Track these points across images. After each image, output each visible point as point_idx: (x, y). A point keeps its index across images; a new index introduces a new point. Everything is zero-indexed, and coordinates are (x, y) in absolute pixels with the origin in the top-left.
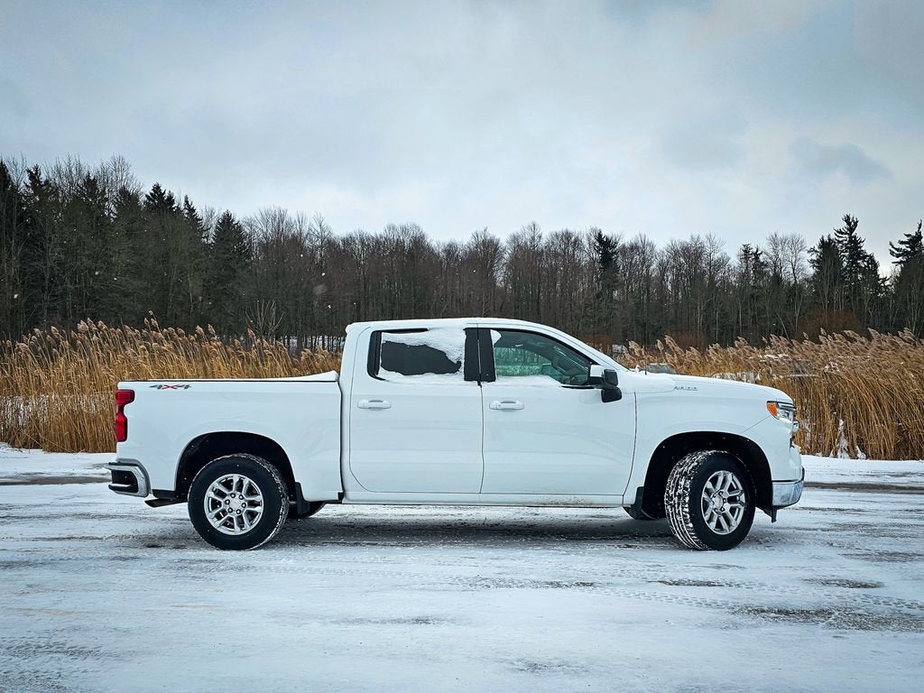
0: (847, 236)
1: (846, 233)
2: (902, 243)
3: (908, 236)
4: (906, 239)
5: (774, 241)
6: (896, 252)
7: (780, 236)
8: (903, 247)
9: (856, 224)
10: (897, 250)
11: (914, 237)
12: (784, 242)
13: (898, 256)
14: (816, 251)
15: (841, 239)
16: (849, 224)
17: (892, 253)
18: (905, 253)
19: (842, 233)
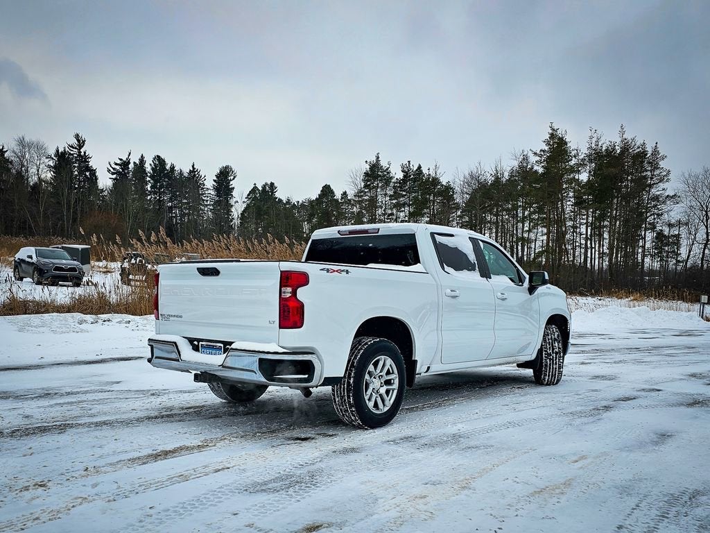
0: (76, 150)
1: (76, 148)
2: (116, 164)
3: (121, 160)
4: (119, 162)
5: (21, 142)
6: (112, 170)
7: (27, 139)
8: (118, 167)
9: (84, 142)
10: (114, 169)
11: (125, 162)
12: (30, 145)
13: (113, 174)
14: (53, 158)
15: (72, 152)
16: (78, 141)
17: (109, 171)
18: (117, 173)
19: (73, 148)
